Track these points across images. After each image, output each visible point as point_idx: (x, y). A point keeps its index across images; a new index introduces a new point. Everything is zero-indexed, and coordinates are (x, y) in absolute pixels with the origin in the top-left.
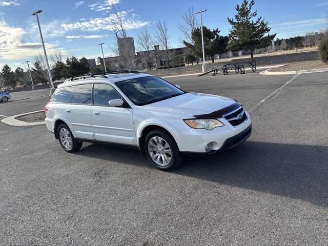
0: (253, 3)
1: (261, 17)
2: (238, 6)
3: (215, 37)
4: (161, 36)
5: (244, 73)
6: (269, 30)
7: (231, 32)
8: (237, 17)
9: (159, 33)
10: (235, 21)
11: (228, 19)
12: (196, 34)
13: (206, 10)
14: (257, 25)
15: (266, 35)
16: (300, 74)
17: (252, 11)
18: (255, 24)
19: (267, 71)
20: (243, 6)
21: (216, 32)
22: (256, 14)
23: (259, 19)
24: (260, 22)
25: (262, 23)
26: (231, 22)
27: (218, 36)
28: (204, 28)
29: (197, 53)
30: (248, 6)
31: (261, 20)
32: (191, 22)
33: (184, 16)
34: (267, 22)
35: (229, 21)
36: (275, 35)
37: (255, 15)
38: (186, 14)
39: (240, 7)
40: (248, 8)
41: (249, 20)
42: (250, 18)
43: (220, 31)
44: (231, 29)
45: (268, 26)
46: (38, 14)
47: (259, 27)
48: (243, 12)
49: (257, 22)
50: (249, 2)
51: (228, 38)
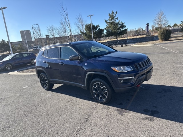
0: (116, 13)
3: (98, 29)
6: (125, 26)
8: (109, 19)
12: (88, 27)
13: (93, 15)
14: (119, 24)
17: (116, 17)
20: (112, 14)
21: (98, 26)
22: (118, 19)
23: (119, 21)
34: (124, 23)
35: (105, 21)
38: (78, 17)
40: (114, 15)
41: (115, 21)
44: (107, 25)
46: (3, 9)
50: (115, 12)
51: (104, 30)
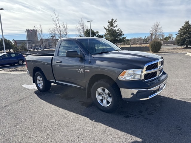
1: (119, 28)
2: (109, 21)
6: (124, 35)
7: (106, 33)
8: (108, 26)
10: (107, 28)
11: (104, 26)
13: (93, 21)
15: (122, 37)
17: (115, 25)
21: (97, 32)
27: (98, 35)
28: (91, 30)
30: (113, 22)
31: (120, 30)
35: (104, 28)
37: (117, 26)
42: (114, 28)
43: (99, 32)
44: (106, 32)
45: (123, 33)
47: (118, 32)
48: (111, 24)
49: (118, 30)
50: (114, 20)
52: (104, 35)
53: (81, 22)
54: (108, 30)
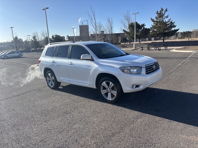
0: (166, 10)
1: (170, 19)
2: (158, 12)
3: (143, 28)
4: (109, 26)
5: (160, 50)
6: (175, 26)
7: (153, 26)
8: (156, 18)
9: (108, 24)
10: (155, 20)
11: (151, 18)
12: (131, 26)
13: (138, 13)
14: (168, 23)
15: (173, 29)
16: (195, 52)
17: (166, 15)
18: (167, 22)
19: (174, 50)
20: (160, 12)
21: (143, 25)
22: (168, 17)
23: (169, 20)
24: (170, 21)
25: (171, 22)
26: (153, 20)
27: (144, 28)
28: (136, 23)
29: (131, 37)
30: (163, 12)
31: (171, 20)
32: (128, 19)
33: (124, 15)
34: (174, 22)
36: (178, 29)
38: (125, 14)
39: (159, 12)
40: (164, 13)
41: (163, 20)
42: (164, 19)
43: (145, 25)
45: (175, 24)
48: (160, 15)
51: (150, 29)
52: (151, 28)
53: (127, 15)
54: (157, 21)
